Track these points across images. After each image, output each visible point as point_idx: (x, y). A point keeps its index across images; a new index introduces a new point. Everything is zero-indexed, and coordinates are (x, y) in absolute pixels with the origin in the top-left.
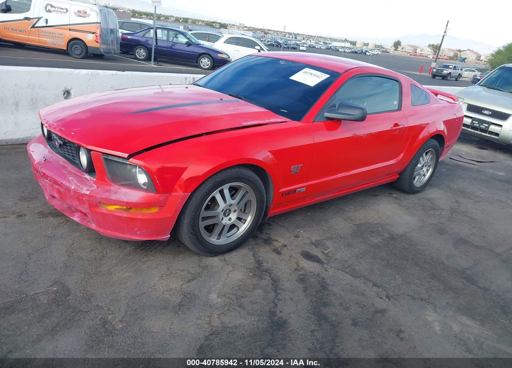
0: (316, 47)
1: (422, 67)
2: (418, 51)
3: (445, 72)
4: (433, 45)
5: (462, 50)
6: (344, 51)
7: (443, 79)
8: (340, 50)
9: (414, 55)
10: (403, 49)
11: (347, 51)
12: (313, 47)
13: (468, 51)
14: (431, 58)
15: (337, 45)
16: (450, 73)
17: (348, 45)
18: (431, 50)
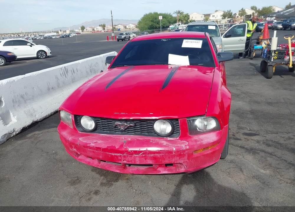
0: (37, 38)
1: (108, 37)
2: (95, 29)
3: (123, 37)
4: (101, 25)
5: (116, 25)
6: (56, 38)
7: (123, 41)
8: (53, 37)
9: (94, 32)
10: (87, 30)
11: (58, 37)
12: (35, 39)
13: (120, 25)
14: (103, 32)
15: (50, 35)
16: (125, 37)
17: (55, 34)
18: (101, 28)
